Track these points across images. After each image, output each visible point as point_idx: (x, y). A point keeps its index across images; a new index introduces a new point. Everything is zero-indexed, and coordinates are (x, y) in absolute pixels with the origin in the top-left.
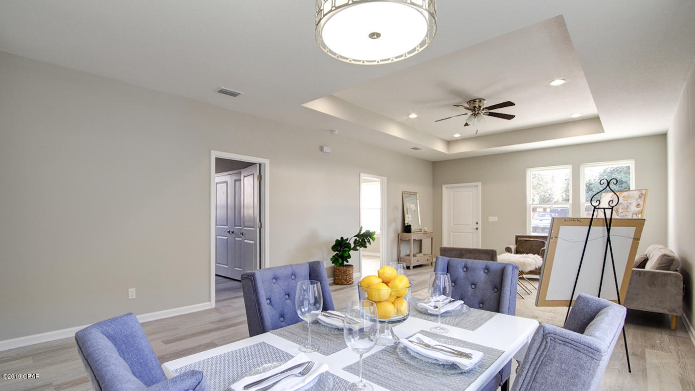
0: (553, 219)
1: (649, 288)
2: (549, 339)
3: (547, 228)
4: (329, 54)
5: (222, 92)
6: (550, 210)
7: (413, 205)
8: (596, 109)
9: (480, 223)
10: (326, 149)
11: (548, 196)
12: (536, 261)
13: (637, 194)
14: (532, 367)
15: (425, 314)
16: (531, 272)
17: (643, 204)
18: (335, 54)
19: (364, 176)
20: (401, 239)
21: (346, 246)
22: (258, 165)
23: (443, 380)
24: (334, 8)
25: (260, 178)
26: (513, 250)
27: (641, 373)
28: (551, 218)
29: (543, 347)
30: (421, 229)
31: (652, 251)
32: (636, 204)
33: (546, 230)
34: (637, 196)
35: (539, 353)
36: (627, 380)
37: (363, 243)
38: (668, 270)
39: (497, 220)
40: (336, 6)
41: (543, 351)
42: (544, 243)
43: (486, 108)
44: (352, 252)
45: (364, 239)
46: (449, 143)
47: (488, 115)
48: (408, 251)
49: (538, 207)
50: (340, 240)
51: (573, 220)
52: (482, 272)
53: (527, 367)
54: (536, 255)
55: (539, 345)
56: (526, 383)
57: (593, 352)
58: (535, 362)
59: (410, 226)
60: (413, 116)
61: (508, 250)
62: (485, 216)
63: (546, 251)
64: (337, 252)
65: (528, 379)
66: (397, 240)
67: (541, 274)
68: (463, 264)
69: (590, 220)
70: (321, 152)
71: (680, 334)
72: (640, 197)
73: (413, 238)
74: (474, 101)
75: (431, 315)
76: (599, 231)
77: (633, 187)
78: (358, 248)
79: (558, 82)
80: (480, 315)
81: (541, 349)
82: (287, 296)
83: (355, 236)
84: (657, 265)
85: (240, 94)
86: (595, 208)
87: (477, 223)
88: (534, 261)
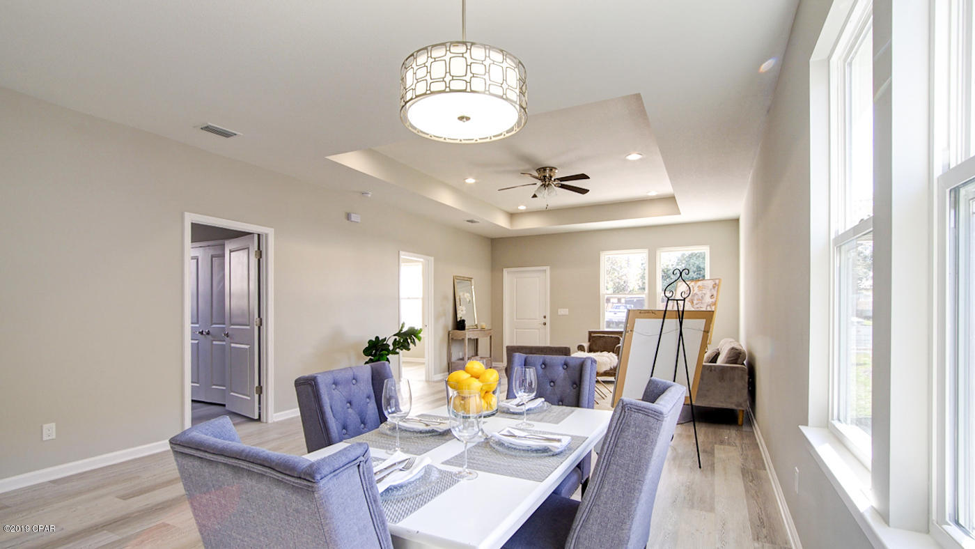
0: (629, 310)
1: (719, 383)
2: (626, 409)
3: (620, 323)
4: (410, 128)
5: (208, 129)
6: (626, 301)
7: (468, 294)
8: (671, 187)
9: (548, 317)
10: (354, 217)
11: (622, 283)
12: (611, 360)
13: (710, 284)
14: (614, 435)
15: (507, 413)
16: (606, 374)
17: (717, 295)
18: (415, 129)
19: (404, 255)
20: (452, 339)
21: (384, 348)
22: (256, 236)
23: (539, 461)
24: (428, 92)
25: (259, 254)
26: (586, 348)
27: (709, 468)
28: (626, 310)
29: (622, 416)
30: (476, 325)
31: (722, 345)
32: (710, 295)
33: (620, 325)
34: (711, 287)
35: (619, 422)
36: (697, 476)
37: (406, 344)
38: (736, 363)
39: (567, 313)
40: (432, 90)
41: (622, 420)
42: (619, 339)
43: (558, 179)
44: (390, 357)
45: (406, 339)
46: (512, 216)
47: (560, 187)
48: (461, 354)
49: (612, 297)
50: (374, 340)
51: (647, 312)
52: (561, 368)
53: (610, 436)
54: (611, 353)
55: (619, 415)
56: (609, 449)
57: (658, 415)
58: (616, 431)
59: (464, 321)
60: (470, 181)
61: (581, 348)
62: (554, 307)
63: (621, 348)
64: (370, 357)
65: (611, 445)
66: (447, 340)
67: (617, 375)
68: (541, 361)
69: (663, 312)
70: (347, 222)
71: (746, 428)
72: (714, 287)
73: (467, 337)
74: (544, 169)
75: (514, 413)
76: (672, 324)
77: (707, 277)
78: (398, 350)
79: (634, 157)
80: (562, 411)
81: (621, 418)
82: (348, 404)
83: (395, 335)
84: (726, 360)
85: (235, 134)
86: (668, 300)
87: (545, 317)
88: (608, 360)
